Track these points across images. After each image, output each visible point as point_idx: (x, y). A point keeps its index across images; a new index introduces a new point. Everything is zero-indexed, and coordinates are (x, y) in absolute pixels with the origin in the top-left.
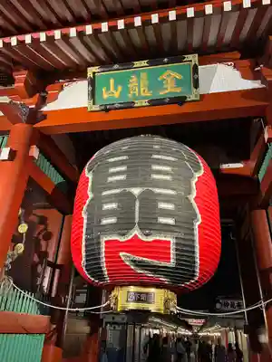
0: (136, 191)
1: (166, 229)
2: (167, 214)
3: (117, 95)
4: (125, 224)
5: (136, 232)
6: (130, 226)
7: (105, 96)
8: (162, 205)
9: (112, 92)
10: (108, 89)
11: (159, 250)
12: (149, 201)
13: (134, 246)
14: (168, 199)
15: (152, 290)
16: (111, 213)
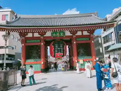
2: (62, 51)
9: (54, 35)
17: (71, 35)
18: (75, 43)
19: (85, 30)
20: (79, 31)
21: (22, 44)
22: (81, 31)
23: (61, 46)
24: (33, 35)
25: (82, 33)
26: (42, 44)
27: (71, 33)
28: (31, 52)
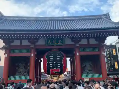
0: (55, 62)
1: (59, 68)
2: (59, 65)
3: (51, 43)
4: (53, 68)
5: (55, 68)
6: (54, 68)
7: (49, 43)
8: (58, 64)
10: (49, 42)
11: (58, 70)
12: (57, 63)
13: (55, 70)
14: (59, 63)
15: (56, 75)
16: (51, 66)
17: (73, 43)
18: (78, 54)
19: (92, 37)
20: (84, 38)
21: (5, 54)
22: (86, 38)
23: (58, 59)
24: (21, 43)
25: (88, 41)
26: (32, 55)
27: (72, 41)
28: (18, 66)
